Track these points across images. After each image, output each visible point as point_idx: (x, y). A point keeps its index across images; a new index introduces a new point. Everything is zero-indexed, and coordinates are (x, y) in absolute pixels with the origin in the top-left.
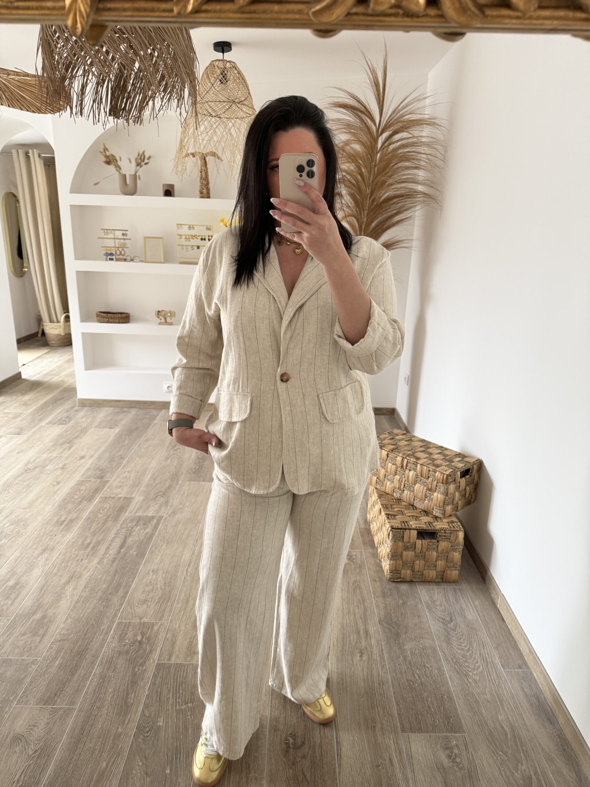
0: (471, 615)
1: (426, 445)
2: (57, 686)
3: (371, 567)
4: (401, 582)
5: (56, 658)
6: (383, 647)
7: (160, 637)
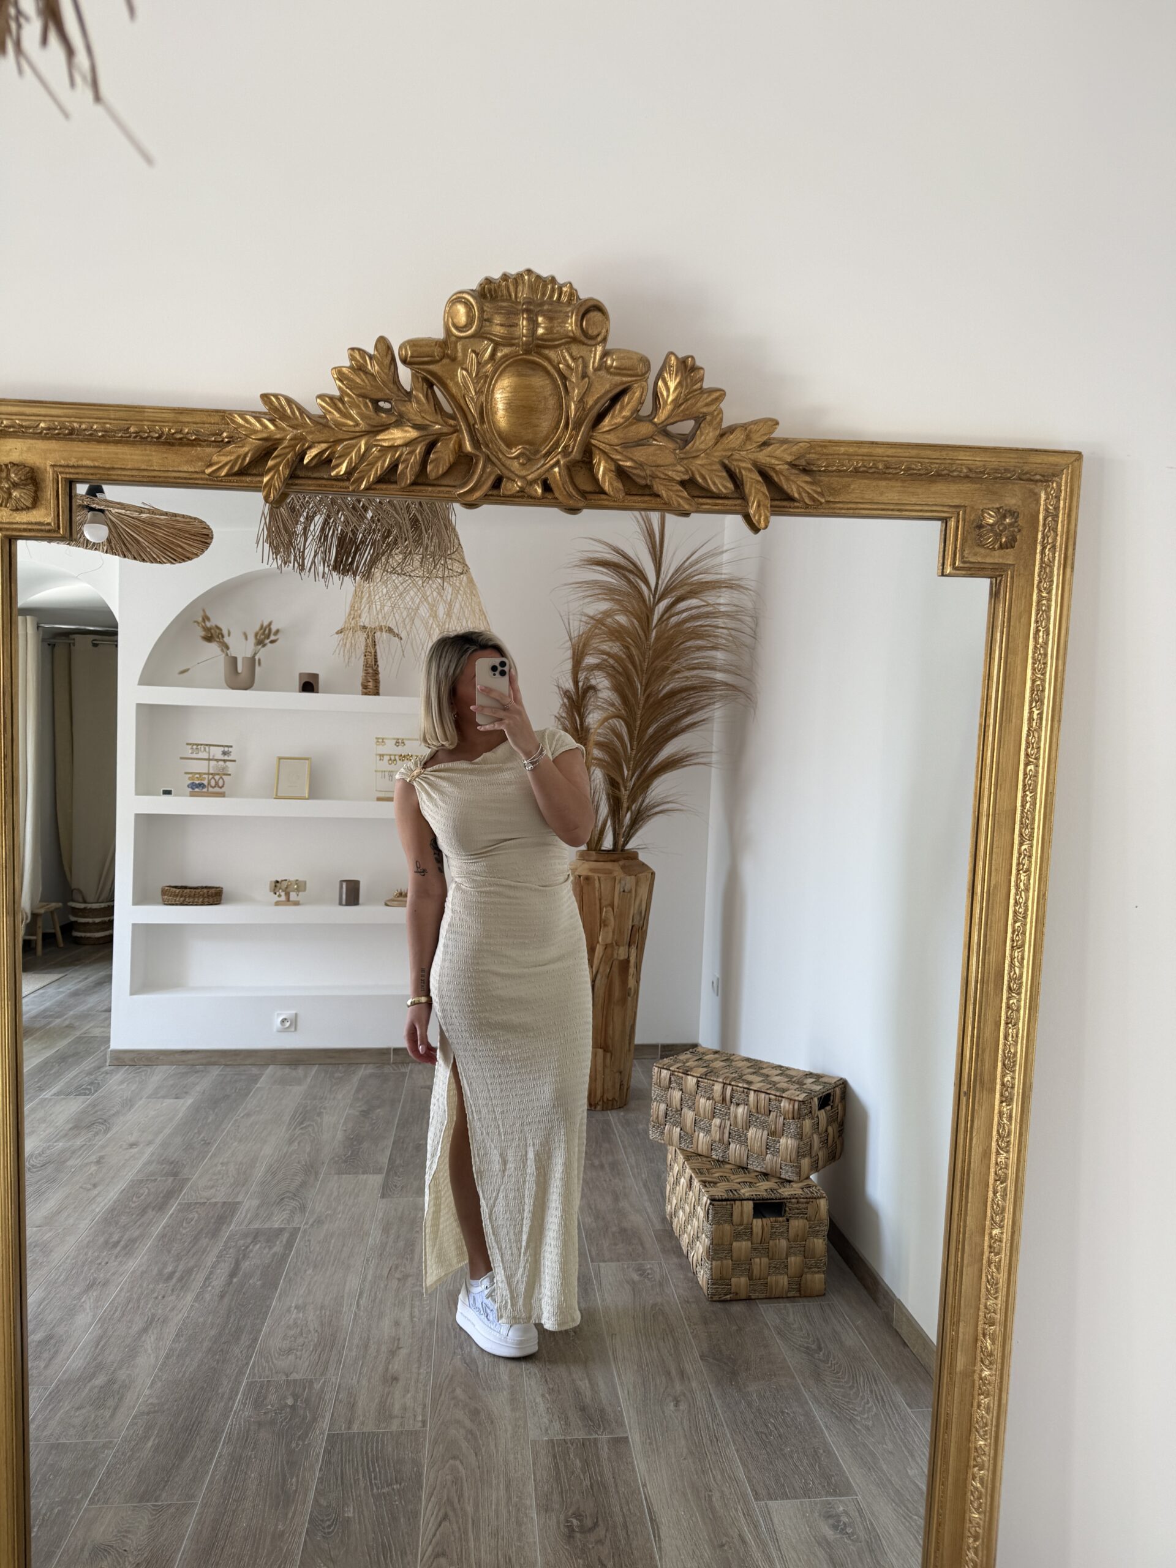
0: (851, 1339)
1: (757, 1066)
2: (157, 1475)
3: (680, 1284)
4: (731, 1300)
5: (146, 1438)
6: (712, 1392)
7: (327, 1398)
